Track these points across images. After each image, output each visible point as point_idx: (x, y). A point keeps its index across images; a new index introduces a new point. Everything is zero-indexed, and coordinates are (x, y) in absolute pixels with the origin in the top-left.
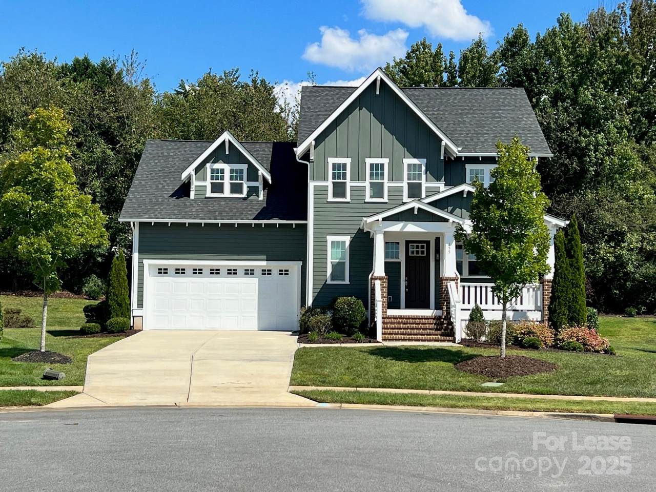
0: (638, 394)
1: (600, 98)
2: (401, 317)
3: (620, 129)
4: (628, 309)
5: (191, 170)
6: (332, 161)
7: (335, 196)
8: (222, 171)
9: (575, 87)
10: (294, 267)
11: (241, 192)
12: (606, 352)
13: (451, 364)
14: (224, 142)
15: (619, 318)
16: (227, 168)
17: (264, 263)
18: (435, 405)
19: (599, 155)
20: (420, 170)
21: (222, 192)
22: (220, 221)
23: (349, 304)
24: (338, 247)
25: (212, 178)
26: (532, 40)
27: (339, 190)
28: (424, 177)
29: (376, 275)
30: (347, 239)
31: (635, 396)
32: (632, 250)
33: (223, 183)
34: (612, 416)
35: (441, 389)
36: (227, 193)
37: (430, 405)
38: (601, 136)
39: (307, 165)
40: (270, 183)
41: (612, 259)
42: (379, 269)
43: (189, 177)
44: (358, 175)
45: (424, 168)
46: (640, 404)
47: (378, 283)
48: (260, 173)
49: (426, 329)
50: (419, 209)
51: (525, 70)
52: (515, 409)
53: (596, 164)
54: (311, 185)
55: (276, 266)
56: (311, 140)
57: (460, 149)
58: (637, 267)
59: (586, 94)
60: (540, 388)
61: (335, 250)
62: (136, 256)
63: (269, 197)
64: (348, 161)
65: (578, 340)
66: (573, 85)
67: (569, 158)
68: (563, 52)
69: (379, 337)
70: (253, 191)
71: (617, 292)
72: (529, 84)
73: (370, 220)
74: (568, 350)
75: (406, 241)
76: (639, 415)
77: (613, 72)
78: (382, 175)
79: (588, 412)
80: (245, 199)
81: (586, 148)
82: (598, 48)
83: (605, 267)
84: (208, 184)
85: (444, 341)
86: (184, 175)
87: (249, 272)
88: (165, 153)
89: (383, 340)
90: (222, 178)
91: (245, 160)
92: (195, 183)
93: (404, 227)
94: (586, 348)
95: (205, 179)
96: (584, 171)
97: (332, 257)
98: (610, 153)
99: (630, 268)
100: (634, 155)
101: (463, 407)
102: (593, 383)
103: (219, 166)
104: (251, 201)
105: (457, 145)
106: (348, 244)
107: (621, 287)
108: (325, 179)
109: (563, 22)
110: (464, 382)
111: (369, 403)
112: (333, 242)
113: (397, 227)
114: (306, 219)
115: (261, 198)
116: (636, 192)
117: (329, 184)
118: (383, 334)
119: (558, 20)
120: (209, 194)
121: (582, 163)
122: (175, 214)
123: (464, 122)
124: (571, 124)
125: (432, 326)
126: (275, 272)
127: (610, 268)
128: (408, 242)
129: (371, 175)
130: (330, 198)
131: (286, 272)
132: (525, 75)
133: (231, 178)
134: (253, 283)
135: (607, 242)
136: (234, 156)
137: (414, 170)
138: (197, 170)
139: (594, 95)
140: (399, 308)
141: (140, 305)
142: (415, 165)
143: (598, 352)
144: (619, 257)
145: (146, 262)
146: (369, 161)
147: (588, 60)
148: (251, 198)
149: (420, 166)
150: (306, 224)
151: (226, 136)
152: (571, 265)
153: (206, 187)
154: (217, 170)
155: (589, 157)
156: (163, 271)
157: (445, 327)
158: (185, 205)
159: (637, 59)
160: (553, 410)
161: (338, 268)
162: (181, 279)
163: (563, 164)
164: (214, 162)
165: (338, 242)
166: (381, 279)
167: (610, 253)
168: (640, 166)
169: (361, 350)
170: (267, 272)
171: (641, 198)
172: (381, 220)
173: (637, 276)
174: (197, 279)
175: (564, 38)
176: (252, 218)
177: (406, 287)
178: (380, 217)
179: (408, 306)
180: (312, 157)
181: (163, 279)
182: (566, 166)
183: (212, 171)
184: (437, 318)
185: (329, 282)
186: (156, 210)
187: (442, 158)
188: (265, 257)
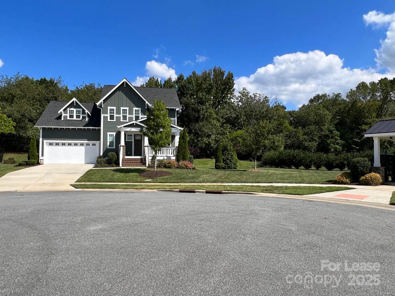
0: (194, 182)
1: (204, 96)
2: (132, 159)
3: (209, 105)
4: (211, 157)
5: (62, 110)
6: (109, 108)
7: (110, 119)
8: (73, 111)
9: (197, 92)
10: (97, 143)
11: (80, 118)
12: (193, 169)
13: (138, 174)
14: (73, 101)
15: (209, 159)
16: (75, 110)
17: (87, 142)
18: (119, 188)
19: (203, 112)
20: (139, 112)
21: (73, 118)
22: (71, 127)
23: (112, 155)
24: (111, 136)
25: (70, 113)
26: (185, 78)
27: (112, 117)
28: (140, 114)
29: (121, 145)
30: (114, 134)
31: (193, 183)
32: (213, 140)
33: (73, 115)
34: (178, 190)
35: (130, 182)
36: (75, 118)
37: (117, 188)
38: (204, 107)
39: (101, 109)
40: (91, 115)
41: (207, 142)
42: (123, 143)
43: (61, 112)
44: (118, 112)
45: (140, 111)
46: (190, 185)
47: (122, 148)
48: (86, 112)
49: (137, 162)
50: (136, 123)
51: (182, 86)
52: (147, 189)
53: (203, 115)
54: (102, 116)
55: (91, 142)
56: (102, 100)
57: (152, 105)
58: (214, 145)
59: (200, 95)
60: (164, 181)
61: (110, 137)
62: (41, 139)
63: (89, 120)
64: (115, 108)
65: (184, 165)
66: (196, 92)
67: (195, 113)
68: (194, 82)
69: (121, 165)
70: (84, 118)
71: (209, 152)
72: (183, 91)
73: (119, 127)
74: (181, 168)
75: (134, 135)
76: (187, 189)
77: (208, 88)
78: (126, 113)
79: (171, 189)
80: (81, 120)
81: (200, 110)
82: (203, 81)
83: (205, 145)
84: (68, 115)
85: (143, 166)
86: (59, 112)
87: (82, 145)
88: (56, 105)
89: (122, 166)
90: (73, 113)
91: (81, 107)
92: (63, 115)
93: (131, 129)
94: (187, 167)
95: (67, 113)
96: (199, 117)
97: (109, 140)
98: (207, 112)
99: (212, 145)
100: (213, 112)
101: (129, 189)
102: (181, 179)
103: (71, 109)
104: (83, 121)
105: (151, 104)
106: (115, 135)
107: (210, 151)
108: (107, 114)
109: (194, 73)
110: (139, 180)
111: (96, 188)
112: (110, 135)
113: (128, 129)
114: (100, 127)
115: (87, 120)
116: (214, 123)
117: (108, 115)
118: (122, 164)
119: (192, 73)
120: (68, 118)
121: (198, 114)
122: (55, 125)
123: (155, 98)
124: (196, 103)
125: (139, 162)
126: (91, 145)
127: (207, 145)
128: (135, 135)
129: (123, 113)
130: (109, 120)
131: (95, 145)
132: (182, 88)
133: (76, 113)
134: (83, 148)
135: (206, 137)
136: (77, 106)
137: (137, 111)
138: (64, 110)
139: (202, 95)
140: (132, 156)
141: (43, 155)
142: (137, 110)
143: (190, 169)
144: (209, 142)
145: (45, 141)
146: (122, 108)
147: (201, 84)
148: (83, 120)
149: (139, 110)
150: (100, 129)
151: (74, 99)
152: (184, 142)
153: (67, 116)
154: (71, 110)
155: (201, 112)
156: (51, 144)
157: (143, 161)
158: (60, 122)
159: (214, 85)
160: (160, 189)
161: (111, 143)
162: (57, 147)
163: (193, 115)
164: (70, 108)
165: (111, 135)
166: (123, 146)
167: (206, 140)
168: (215, 116)
169: (110, 170)
170: (88, 145)
171: (215, 125)
172: (123, 127)
173: (214, 147)
174: (64, 147)
175: (194, 78)
176: (83, 126)
177: (134, 149)
178: (122, 126)
179: (134, 156)
180: (102, 107)
181: (51, 147)
182: (194, 115)
183: (70, 111)
184: (141, 159)
185: (108, 148)
186: (49, 123)
187: (146, 108)
188: (87, 140)
